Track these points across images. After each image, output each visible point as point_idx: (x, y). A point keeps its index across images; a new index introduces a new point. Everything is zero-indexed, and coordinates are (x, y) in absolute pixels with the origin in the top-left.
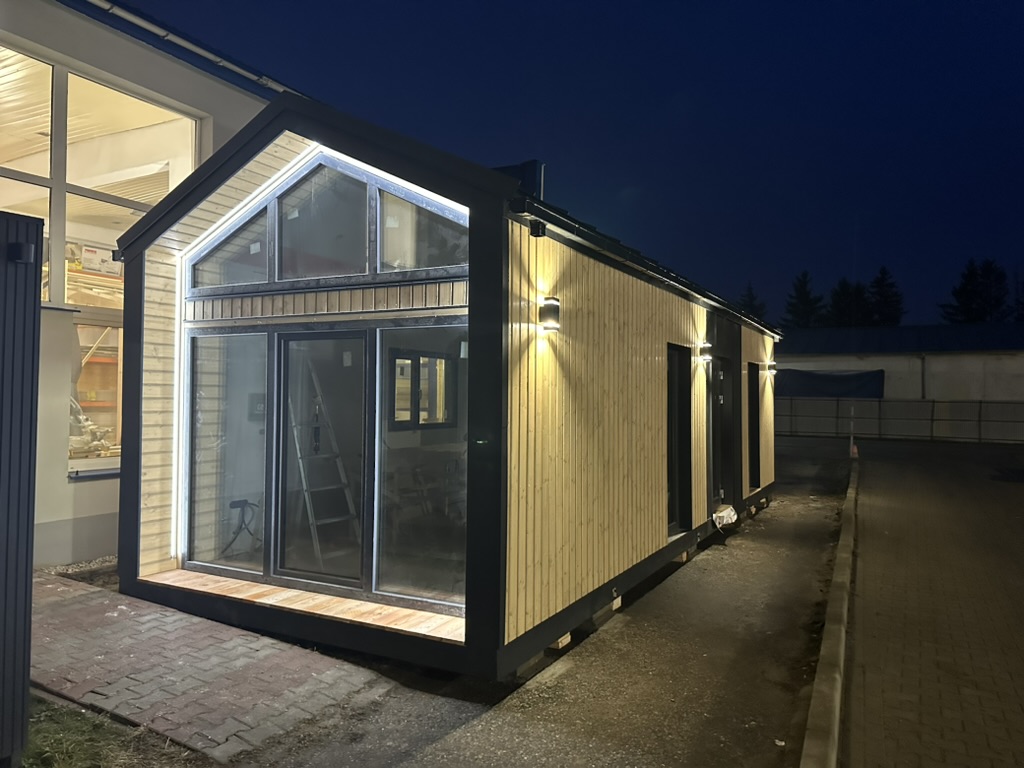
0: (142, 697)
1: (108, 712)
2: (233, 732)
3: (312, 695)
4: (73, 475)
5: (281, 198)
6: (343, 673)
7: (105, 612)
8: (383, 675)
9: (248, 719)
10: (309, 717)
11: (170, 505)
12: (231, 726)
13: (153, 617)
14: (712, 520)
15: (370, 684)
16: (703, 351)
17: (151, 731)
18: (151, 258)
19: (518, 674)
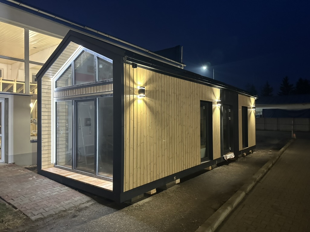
0: (23, 201)
1: (12, 205)
2: (41, 212)
3: (69, 203)
4: (32, 141)
5: (75, 61)
6: (81, 198)
7: (29, 178)
8: (93, 199)
9: (47, 209)
10: (64, 209)
11: (51, 149)
12: (42, 210)
13: (40, 180)
14: (223, 157)
15: (88, 202)
16: (218, 103)
17: (20, 210)
18: (43, 80)
19: (132, 201)
